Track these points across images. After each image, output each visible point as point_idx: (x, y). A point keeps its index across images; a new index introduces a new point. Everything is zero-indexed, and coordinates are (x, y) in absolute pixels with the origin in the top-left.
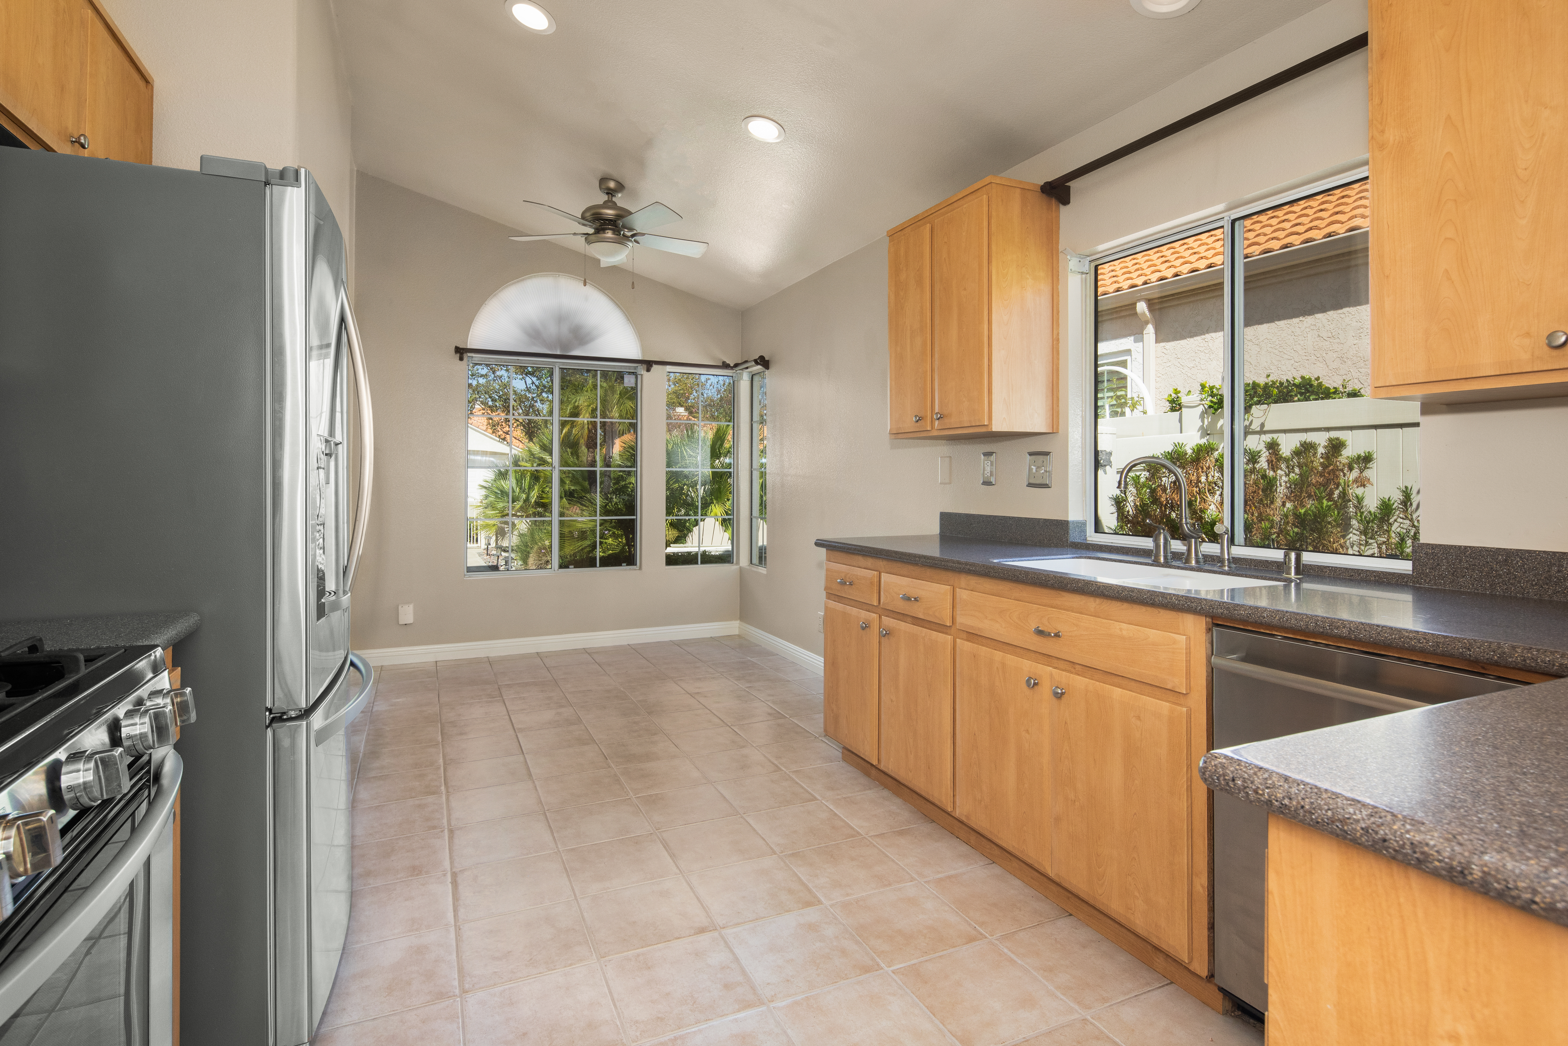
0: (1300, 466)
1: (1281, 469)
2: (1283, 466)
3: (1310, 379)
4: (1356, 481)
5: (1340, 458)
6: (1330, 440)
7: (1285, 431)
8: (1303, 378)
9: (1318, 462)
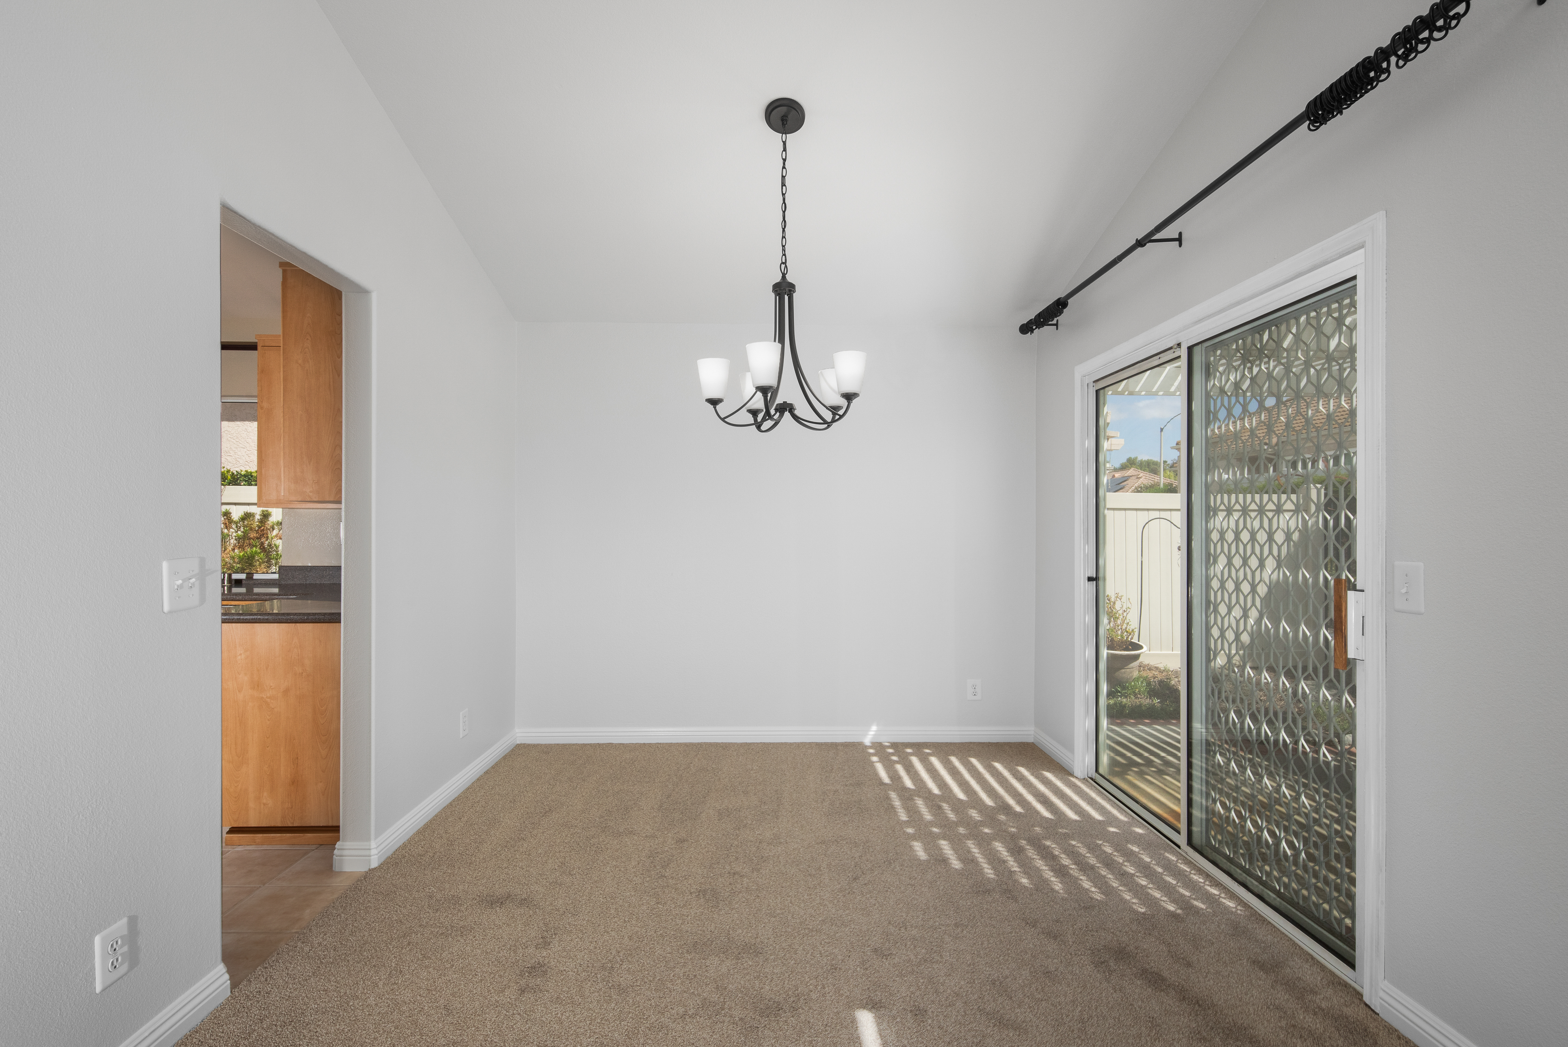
0: (244, 526)
1: (232, 528)
2: (234, 526)
3: (251, 473)
4: (276, 536)
5: (268, 522)
6: (263, 511)
7: (235, 504)
8: (246, 471)
9: (256, 524)
